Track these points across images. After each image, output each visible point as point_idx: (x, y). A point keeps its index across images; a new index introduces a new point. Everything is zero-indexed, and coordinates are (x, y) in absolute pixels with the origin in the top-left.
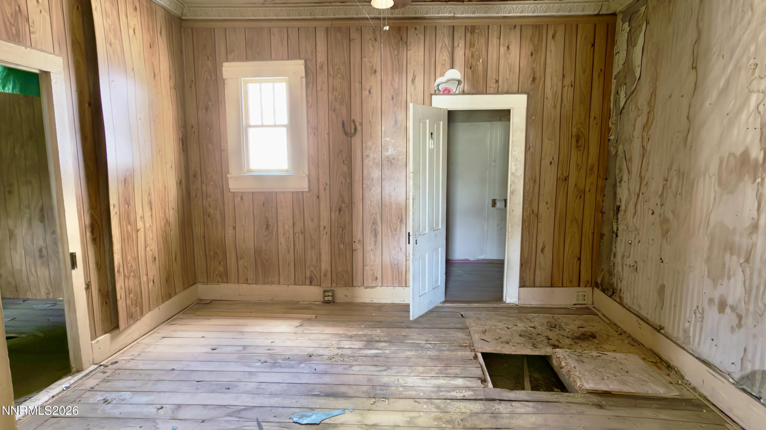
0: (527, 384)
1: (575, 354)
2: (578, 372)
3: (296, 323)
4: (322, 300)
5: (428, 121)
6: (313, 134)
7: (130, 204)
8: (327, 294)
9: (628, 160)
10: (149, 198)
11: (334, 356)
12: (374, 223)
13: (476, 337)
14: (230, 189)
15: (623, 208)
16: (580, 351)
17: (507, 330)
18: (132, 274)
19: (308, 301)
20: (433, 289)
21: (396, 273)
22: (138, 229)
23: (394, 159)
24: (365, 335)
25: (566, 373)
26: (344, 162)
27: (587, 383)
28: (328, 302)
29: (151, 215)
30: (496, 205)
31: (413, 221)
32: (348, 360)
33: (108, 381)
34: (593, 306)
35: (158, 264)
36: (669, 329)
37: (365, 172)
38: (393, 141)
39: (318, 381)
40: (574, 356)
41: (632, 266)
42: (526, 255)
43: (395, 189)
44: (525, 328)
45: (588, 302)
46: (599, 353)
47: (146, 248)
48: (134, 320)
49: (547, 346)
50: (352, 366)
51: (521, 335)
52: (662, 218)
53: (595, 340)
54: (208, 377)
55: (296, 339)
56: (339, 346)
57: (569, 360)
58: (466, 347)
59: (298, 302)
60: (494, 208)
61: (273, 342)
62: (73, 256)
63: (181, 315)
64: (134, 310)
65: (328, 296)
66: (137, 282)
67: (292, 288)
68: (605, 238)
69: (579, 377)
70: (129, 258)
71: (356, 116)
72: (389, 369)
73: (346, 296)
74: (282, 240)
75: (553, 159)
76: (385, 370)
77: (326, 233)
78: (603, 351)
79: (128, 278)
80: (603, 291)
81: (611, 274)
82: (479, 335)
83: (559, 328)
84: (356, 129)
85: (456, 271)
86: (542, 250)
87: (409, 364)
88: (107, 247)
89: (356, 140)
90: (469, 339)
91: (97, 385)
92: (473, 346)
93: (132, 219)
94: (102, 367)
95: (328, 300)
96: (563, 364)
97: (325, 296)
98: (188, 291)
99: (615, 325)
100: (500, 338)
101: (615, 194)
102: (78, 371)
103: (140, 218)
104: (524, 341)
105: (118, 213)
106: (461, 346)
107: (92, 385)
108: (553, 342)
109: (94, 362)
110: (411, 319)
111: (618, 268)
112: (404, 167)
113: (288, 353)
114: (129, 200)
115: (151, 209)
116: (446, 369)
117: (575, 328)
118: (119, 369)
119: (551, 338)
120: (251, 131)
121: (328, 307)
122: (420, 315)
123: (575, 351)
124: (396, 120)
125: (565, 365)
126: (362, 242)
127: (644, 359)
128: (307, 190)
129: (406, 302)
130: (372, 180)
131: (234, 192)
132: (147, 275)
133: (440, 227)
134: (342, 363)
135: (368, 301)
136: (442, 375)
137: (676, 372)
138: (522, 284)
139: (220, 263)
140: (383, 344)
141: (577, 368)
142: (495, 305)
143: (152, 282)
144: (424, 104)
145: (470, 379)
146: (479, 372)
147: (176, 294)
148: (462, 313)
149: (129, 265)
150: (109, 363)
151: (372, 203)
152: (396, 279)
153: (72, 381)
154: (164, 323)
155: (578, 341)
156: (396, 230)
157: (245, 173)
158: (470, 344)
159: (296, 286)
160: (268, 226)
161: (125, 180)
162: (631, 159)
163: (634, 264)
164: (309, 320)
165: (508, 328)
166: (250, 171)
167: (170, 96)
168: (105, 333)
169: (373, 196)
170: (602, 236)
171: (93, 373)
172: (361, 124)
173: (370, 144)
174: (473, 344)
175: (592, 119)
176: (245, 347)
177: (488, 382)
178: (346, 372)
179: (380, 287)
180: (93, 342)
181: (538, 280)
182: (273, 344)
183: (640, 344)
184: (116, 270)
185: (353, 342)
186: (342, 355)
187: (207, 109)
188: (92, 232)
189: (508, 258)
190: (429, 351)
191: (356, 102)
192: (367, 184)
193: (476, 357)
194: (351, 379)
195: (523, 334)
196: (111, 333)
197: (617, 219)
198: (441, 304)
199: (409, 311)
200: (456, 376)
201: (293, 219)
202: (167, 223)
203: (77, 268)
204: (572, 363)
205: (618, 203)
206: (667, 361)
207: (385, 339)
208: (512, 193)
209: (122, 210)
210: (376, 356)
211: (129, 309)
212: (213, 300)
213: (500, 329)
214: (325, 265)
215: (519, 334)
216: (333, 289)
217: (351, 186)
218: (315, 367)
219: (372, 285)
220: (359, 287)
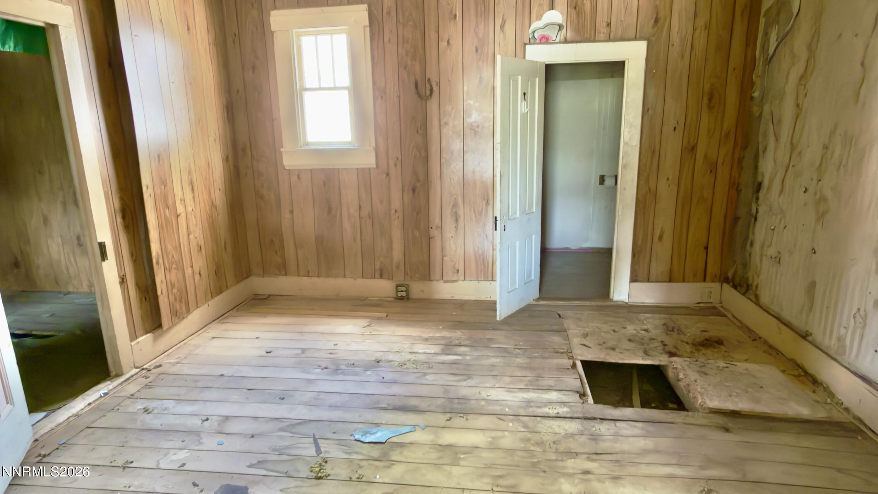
0: (636, 398)
1: (696, 365)
2: (699, 387)
3: (363, 322)
4: (395, 296)
5: (520, 77)
6: (380, 98)
7: (167, 184)
8: (400, 289)
9: (776, 122)
10: (190, 177)
11: (405, 363)
12: (455, 205)
13: (576, 341)
14: (284, 166)
15: (766, 183)
16: (703, 360)
17: (612, 332)
18: (174, 266)
19: (380, 297)
20: (525, 284)
21: (481, 265)
22: (178, 214)
23: (478, 127)
24: (443, 338)
25: (684, 386)
26: (417, 131)
27: (711, 400)
28: (401, 298)
29: (194, 198)
30: (604, 183)
31: (500, 203)
32: (421, 368)
33: (150, 387)
34: (721, 305)
35: (204, 254)
36: (818, 335)
37: (444, 143)
38: (477, 104)
39: (386, 391)
40: (695, 366)
41: (773, 257)
42: (639, 243)
43: (479, 164)
44: (635, 332)
45: (715, 300)
46: (726, 363)
47: (188, 235)
48: (179, 318)
49: (662, 353)
50: (425, 374)
51: (630, 340)
52: (817, 197)
53: (722, 348)
54: (260, 385)
55: (363, 342)
56: (412, 351)
57: (689, 372)
58: (562, 353)
59: (367, 298)
60: (601, 186)
61: (336, 345)
62: (102, 246)
63: (233, 312)
64: (178, 308)
65: (402, 291)
66: (180, 276)
67: (360, 281)
68: (740, 222)
69: (699, 393)
70: (169, 247)
71: (432, 74)
72: (469, 378)
73: (423, 291)
74: (347, 225)
75: (678, 124)
76: (465, 380)
77: (398, 217)
78: (732, 361)
79: (169, 271)
80: (735, 287)
81: (745, 266)
82: (579, 339)
83: (678, 332)
84: (431, 90)
85: (554, 262)
86: (660, 238)
87: (493, 373)
88: (142, 237)
89: (433, 105)
90: (567, 344)
91: (139, 391)
92: (571, 352)
93: (170, 202)
94: (144, 371)
95: (401, 296)
96: (681, 376)
97: (398, 291)
98: (242, 285)
99: (748, 328)
100: (604, 343)
101: (756, 168)
102: (118, 375)
103: (179, 201)
104: (634, 348)
105: (152, 195)
106: (556, 352)
107: (132, 392)
108: (670, 348)
109: (136, 366)
110: (498, 319)
111: (756, 259)
112: (491, 137)
113: (353, 358)
114: (166, 180)
115: (193, 190)
116: (537, 380)
117: (698, 333)
118: (163, 374)
119: (666, 343)
120: (307, 96)
121: (402, 303)
122: (509, 314)
123: (697, 361)
124: (480, 78)
125: (683, 378)
126: (441, 228)
127: (783, 371)
128: (375, 166)
129: (492, 299)
130: (452, 153)
131: (289, 170)
132: (192, 267)
133: (534, 210)
134: (415, 371)
135: (447, 297)
136: (533, 388)
137: (825, 388)
138: (634, 279)
139: (276, 252)
140: (463, 349)
141: (698, 381)
142: (600, 303)
143: (199, 275)
144: (515, 56)
145: (567, 393)
146: (577, 384)
147: (227, 288)
148: (560, 312)
149: (170, 257)
150: (153, 367)
151: (452, 181)
152: (481, 271)
153: (111, 387)
154: (215, 322)
155: (700, 348)
156: (481, 214)
157: (301, 147)
158: (568, 350)
159: (364, 280)
160: (330, 210)
161: (159, 156)
162: (780, 121)
163: (776, 255)
164: (379, 319)
165: (614, 331)
166: (307, 144)
167: (210, 54)
168: (147, 332)
169: (453, 172)
170: (736, 219)
171: (135, 377)
172: (438, 84)
173: (449, 108)
174: (571, 350)
175: (730, 70)
176: (304, 350)
177: (588, 396)
178: (418, 381)
179: (462, 281)
180: (133, 343)
181: (653, 273)
182: (336, 347)
183: (778, 352)
184: (154, 261)
185: (428, 346)
186: (415, 362)
187: (254, 68)
188: (124, 217)
189: (617, 247)
190: (517, 357)
191: (431, 55)
192: (446, 158)
193: (574, 366)
194: (424, 391)
195: (632, 338)
196: (153, 333)
197: (757, 199)
198: (534, 302)
199: (496, 310)
200: (549, 389)
201: (359, 200)
202: (213, 205)
203: (107, 259)
204: (693, 376)
205: (759, 179)
206: (814, 375)
207: (467, 342)
208: (625, 166)
209: (158, 192)
210: (454, 363)
211: (173, 306)
212: (269, 296)
213: (605, 332)
214: (397, 254)
215: (627, 338)
216: (407, 283)
217: (426, 159)
218: (383, 375)
219: (453, 279)
220: (438, 281)
